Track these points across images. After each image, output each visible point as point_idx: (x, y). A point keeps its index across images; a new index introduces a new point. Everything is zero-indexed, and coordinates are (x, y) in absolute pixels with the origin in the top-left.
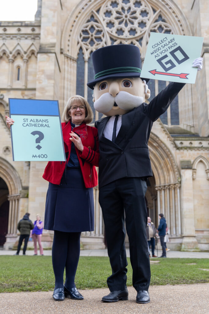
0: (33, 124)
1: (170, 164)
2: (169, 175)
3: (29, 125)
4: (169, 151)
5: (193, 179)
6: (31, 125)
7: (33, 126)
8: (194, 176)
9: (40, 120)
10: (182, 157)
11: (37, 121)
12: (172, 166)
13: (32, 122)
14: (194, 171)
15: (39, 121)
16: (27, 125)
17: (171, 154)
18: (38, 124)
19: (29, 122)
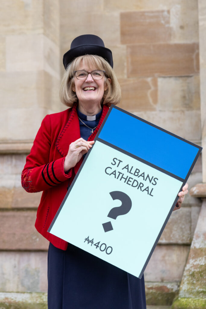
0: (125, 176)
3: (117, 174)
6: (121, 175)
7: (123, 180)
9: (144, 173)
11: (136, 174)
13: (125, 172)
15: (140, 174)
16: (114, 173)
18: (135, 180)
19: (119, 169)
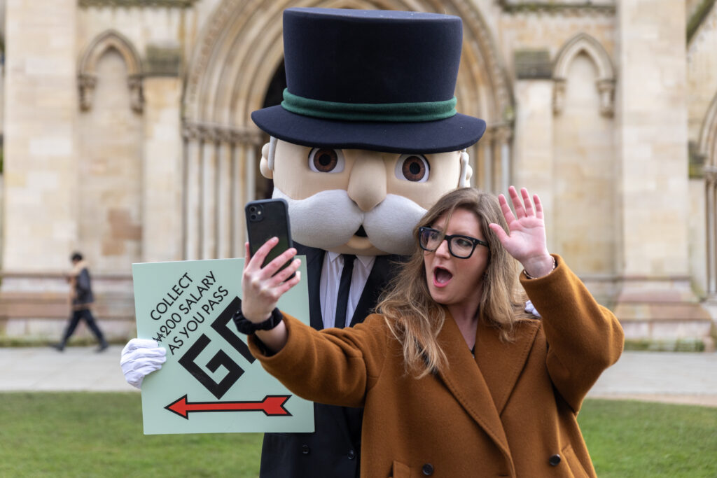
1: (481, 61)
2: (476, 98)
4: (479, 17)
5: (556, 113)
8: (559, 100)
10: (521, 38)
12: (487, 68)
14: (559, 85)
17: (484, 26)
